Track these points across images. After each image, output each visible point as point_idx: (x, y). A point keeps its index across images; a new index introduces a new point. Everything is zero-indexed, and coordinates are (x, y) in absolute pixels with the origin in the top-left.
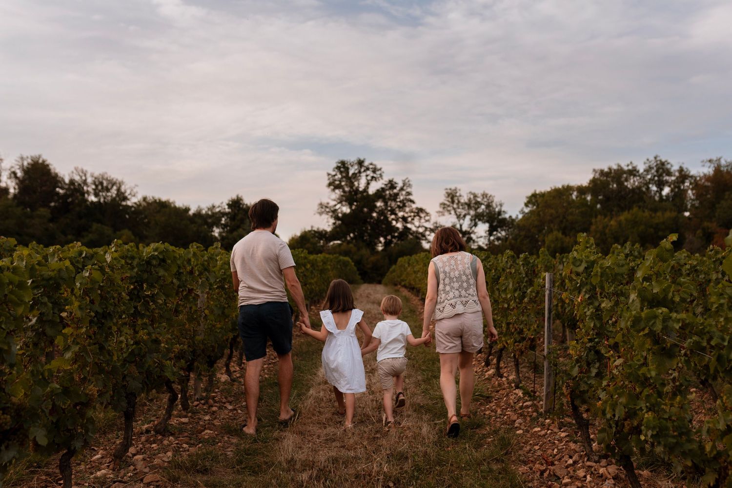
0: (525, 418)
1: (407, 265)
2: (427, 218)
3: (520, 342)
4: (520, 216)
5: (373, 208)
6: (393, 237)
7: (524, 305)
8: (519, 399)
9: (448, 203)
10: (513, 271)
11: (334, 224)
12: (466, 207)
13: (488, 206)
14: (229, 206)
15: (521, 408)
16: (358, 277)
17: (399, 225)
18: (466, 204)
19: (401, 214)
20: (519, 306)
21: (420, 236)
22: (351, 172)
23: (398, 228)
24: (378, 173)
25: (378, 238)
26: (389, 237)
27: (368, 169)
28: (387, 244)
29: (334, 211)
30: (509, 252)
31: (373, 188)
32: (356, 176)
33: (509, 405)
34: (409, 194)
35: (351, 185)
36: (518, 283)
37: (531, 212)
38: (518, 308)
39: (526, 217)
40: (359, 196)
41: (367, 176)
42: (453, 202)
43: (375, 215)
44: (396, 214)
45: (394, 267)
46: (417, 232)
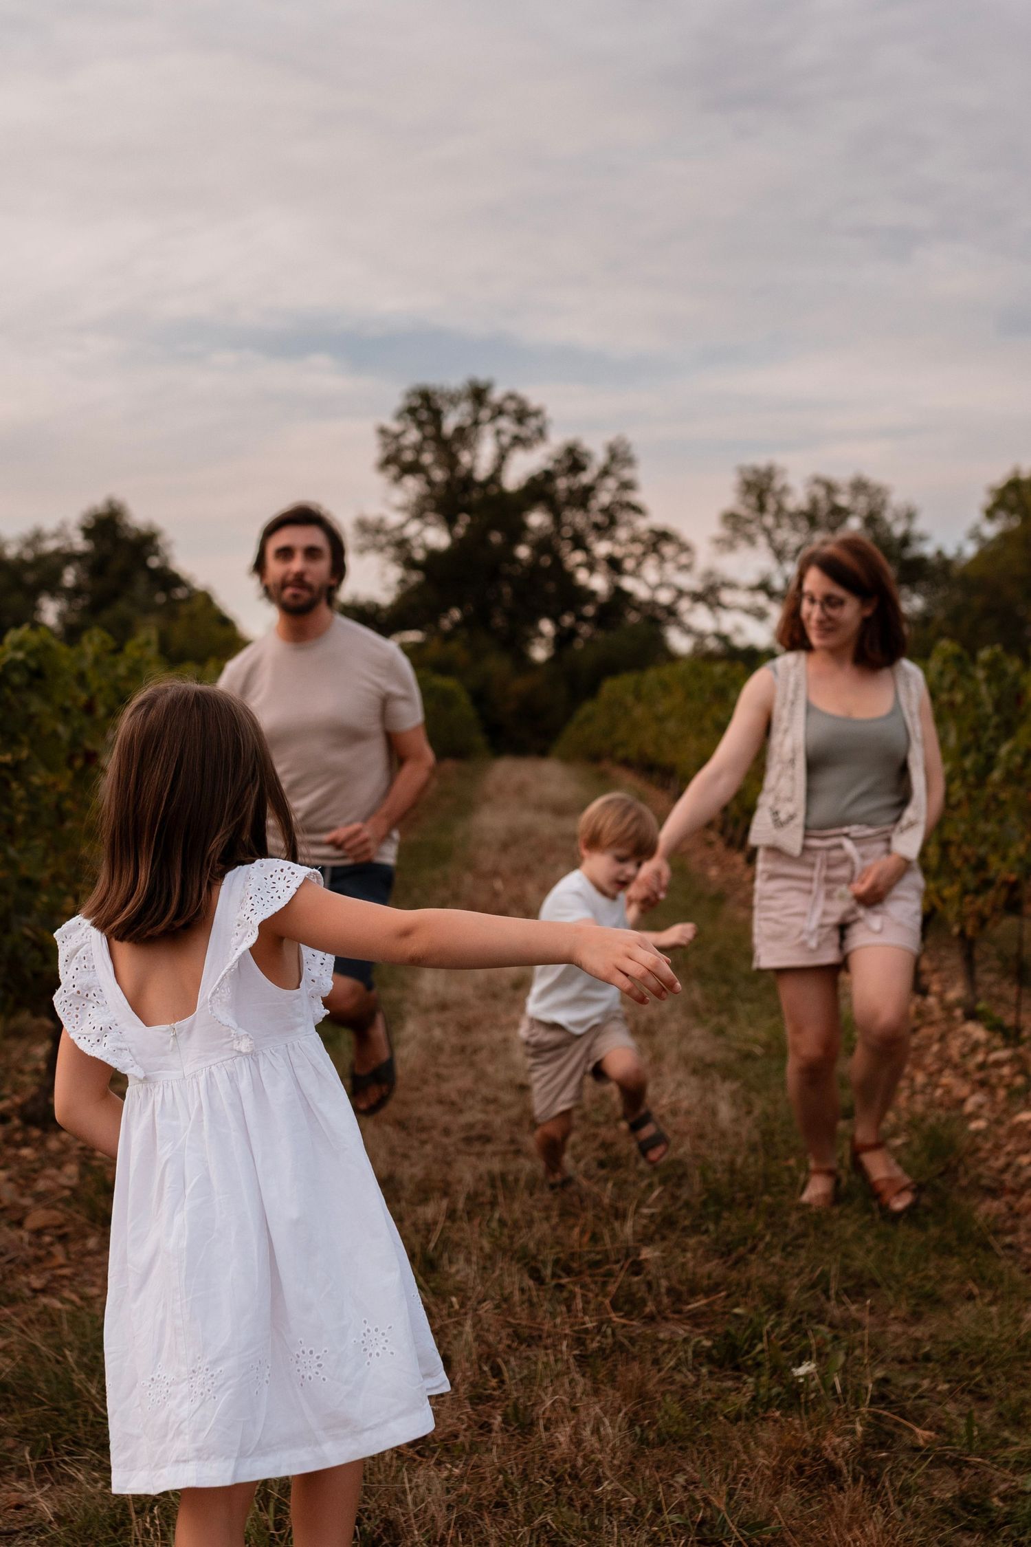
0: (992, 1091)
1: (630, 699)
2: (684, 559)
3: (977, 892)
4: (971, 550)
5: (517, 532)
6: (581, 618)
7: (989, 790)
8: (975, 1047)
9: (744, 512)
10: (959, 697)
11: (402, 582)
12: (803, 524)
13: (872, 520)
14: (88, 533)
15: (982, 1066)
16: (479, 740)
17: (598, 583)
18: (802, 514)
19: (602, 548)
20: (975, 793)
21: (661, 615)
22: (451, 422)
23: (593, 594)
24: (533, 423)
25: (533, 622)
26: (568, 620)
27: (499, 412)
28: (563, 639)
29: (402, 544)
30: (947, 646)
31: (517, 473)
32: (464, 436)
33: (945, 1062)
34: (627, 486)
35: (451, 461)
36: (973, 730)
37: (1004, 537)
38: (970, 799)
39: (990, 552)
40: (475, 495)
41: (498, 433)
42: (762, 508)
43: (523, 552)
44: (587, 550)
45: (588, 708)
46: (653, 604)
